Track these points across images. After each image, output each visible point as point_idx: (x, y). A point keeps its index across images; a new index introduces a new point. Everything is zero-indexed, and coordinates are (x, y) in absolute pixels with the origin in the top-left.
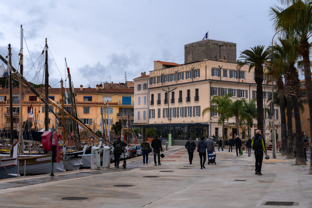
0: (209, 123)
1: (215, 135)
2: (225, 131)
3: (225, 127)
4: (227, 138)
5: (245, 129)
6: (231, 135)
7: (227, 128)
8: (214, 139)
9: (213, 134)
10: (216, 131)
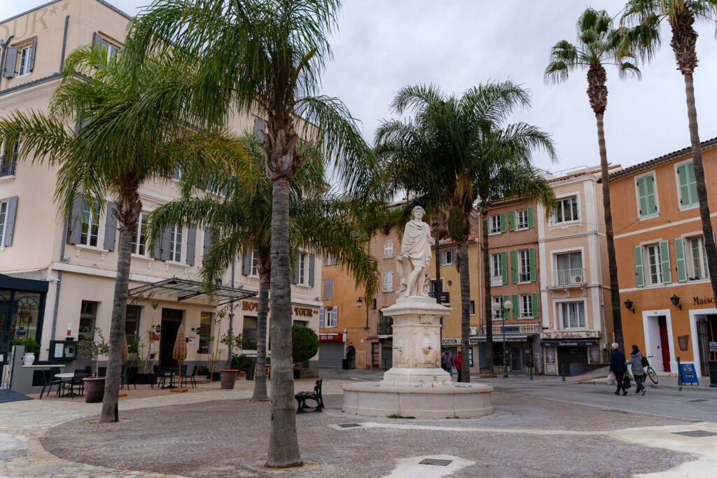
0: (50, 277)
1: (75, 335)
2: (128, 317)
3: (129, 302)
4: (134, 349)
5: (211, 314)
6: (153, 337)
7: (140, 308)
8: (68, 355)
9: (69, 333)
10: (87, 316)
